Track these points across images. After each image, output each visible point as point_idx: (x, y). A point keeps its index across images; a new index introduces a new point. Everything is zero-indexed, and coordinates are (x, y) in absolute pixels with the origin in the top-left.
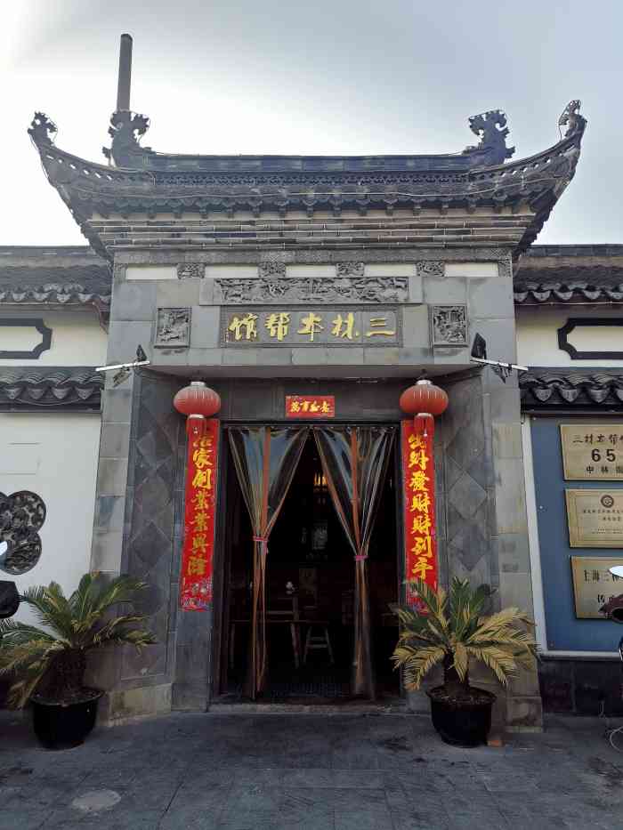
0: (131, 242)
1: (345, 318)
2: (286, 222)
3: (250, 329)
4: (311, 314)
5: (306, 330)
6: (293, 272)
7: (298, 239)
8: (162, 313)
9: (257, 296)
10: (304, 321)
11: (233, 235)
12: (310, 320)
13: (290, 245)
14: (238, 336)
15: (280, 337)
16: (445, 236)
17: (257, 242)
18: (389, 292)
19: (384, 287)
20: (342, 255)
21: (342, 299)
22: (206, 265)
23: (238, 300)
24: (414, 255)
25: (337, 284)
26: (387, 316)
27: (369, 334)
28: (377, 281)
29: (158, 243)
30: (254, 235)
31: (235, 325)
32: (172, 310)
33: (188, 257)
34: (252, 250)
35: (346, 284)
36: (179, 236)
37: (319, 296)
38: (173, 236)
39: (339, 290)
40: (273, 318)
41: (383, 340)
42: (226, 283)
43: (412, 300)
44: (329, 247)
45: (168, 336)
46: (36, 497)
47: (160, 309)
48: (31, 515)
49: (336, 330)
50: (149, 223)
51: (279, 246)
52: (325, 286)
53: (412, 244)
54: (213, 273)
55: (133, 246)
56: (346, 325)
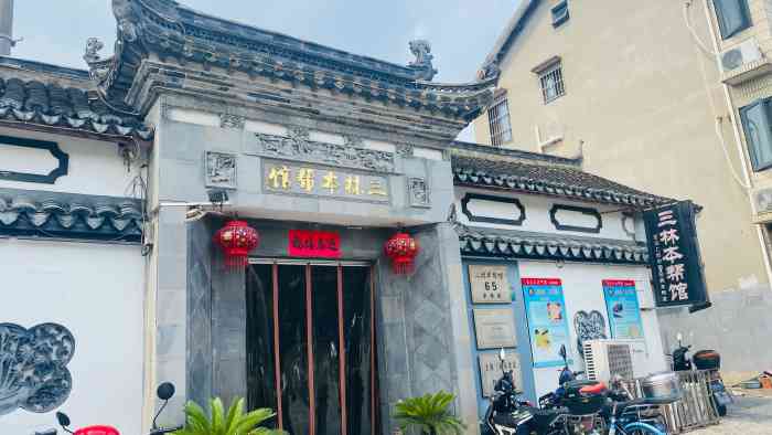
0: (180, 87)
1: (354, 179)
2: (315, 96)
3: (285, 180)
4: (331, 173)
5: (327, 185)
6: (315, 136)
7: (322, 111)
8: (210, 156)
9: (288, 152)
10: (325, 177)
11: (272, 98)
12: (330, 176)
13: (314, 114)
14: (276, 185)
15: (309, 188)
16: (416, 128)
17: (290, 108)
18: (382, 163)
19: (377, 159)
20: (349, 130)
21: (350, 164)
22: (246, 118)
23: (275, 155)
24: (395, 138)
25: (346, 151)
26: (380, 180)
27: (370, 193)
28: (372, 153)
29: (206, 92)
30: (288, 101)
31: (273, 174)
32: (220, 155)
33: (231, 110)
34: (283, 113)
35: (352, 152)
36: (226, 90)
37: (336, 159)
38: (221, 89)
39: (348, 157)
40: (302, 172)
41: (379, 199)
42: (264, 138)
43: (397, 171)
44: (341, 121)
45: (217, 179)
46: (60, 328)
47: (209, 153)
48: (55, 348)
49: (348, 188)
50: (202, 74)
51: (305, 114)
52: (339, 152)
53: (394, 130)
54: (253, 127)
55: (182, 91)
56: (354, 184)
